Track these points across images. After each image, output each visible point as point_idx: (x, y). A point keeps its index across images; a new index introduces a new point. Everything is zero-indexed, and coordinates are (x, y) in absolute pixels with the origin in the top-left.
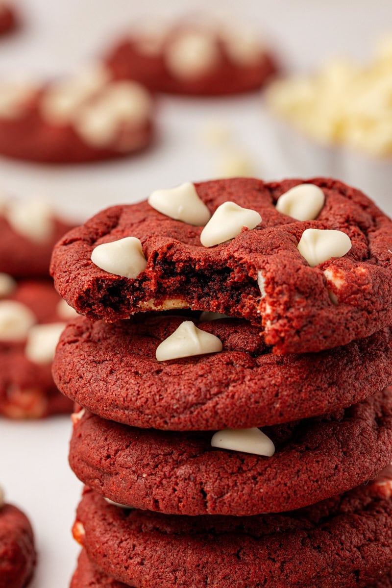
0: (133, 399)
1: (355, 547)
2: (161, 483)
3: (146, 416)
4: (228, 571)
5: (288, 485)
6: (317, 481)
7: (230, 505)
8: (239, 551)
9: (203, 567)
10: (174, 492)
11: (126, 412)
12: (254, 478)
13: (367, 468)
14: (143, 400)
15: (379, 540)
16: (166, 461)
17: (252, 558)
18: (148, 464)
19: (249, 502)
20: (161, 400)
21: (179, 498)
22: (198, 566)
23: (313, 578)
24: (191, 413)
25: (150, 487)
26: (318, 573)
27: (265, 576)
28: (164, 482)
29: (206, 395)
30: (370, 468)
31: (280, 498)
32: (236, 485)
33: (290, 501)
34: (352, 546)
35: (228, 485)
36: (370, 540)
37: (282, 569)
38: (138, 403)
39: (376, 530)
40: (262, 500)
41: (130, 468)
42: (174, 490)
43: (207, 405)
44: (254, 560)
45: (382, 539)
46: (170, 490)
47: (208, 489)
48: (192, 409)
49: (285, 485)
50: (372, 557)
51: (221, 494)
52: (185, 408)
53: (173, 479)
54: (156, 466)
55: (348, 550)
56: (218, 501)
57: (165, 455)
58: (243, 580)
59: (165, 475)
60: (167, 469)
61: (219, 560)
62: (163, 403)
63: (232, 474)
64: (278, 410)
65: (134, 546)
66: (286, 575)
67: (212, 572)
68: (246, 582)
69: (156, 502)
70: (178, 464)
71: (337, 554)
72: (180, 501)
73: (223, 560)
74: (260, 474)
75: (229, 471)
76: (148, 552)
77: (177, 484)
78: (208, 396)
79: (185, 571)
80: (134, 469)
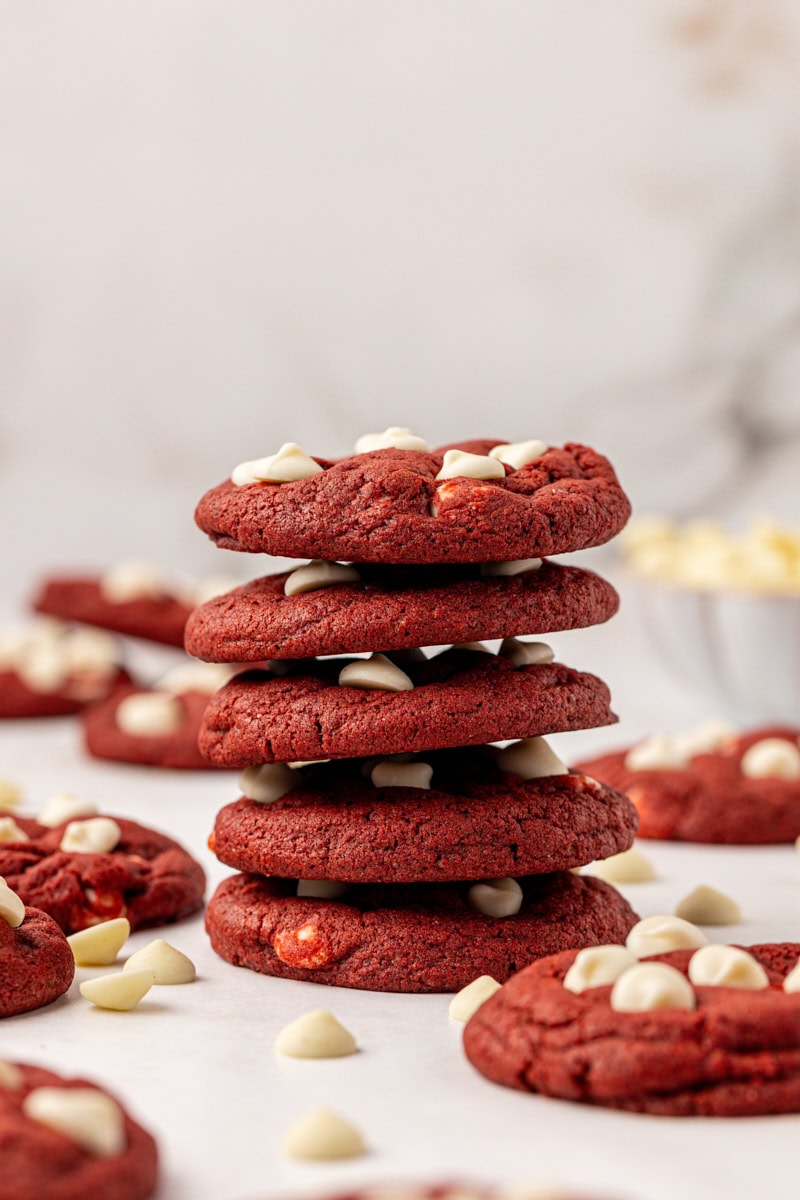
0: (245, 626)
1: (513, 817)
2: (274, 720)
3: (258, 643)
4: (353, 831)
5: (416, 714)
6: (453, 715)
7: (347, 736)
8: (370, 813)
9: (326, 830)
10: (287, 728)
11: (239, 643)
12: (377, 707)
13: (523, 713)
14: (254, 625)
15: (549, 818)
16: (284, 698)
17: (383, 817)
18: (264, 704)
19: (368, 733)
20: (272, 621)
21: (292, 733)
22: (320, 829)
23: (456, 845)
24: (304, 632)
25: (264, 726)
26: (462, 839)
27: (395, 837)
28: (278, 718)
29: (322, 613)
30: (527, 713)
31: (404, 729)
32: (355, 714)
33: (418, 733)
34: (510, 816)
35: (346, 715)
36: (537, 816)
37: (416, 831)
38: (249, 629)
39: (547, 808)
40: (384, 730)
41: (245, 711)
42: (288, 725)
43: (322, 623)
44: (385, 820)
45: (554, 818)
46: (283, 726)
47: (324, 720)
48: (305, 628)
49: (413, 714)
50: (535, 831)
51: (337, 725)
52: (298, 627)
53: (287, 714)
54: (272, 704)
55: (503, 819)
56: (334, 733)
57: (283, 692)
58: (370, 842)
59: (280, 711)
60: (282, 704)
61: (344, 820)
62: (275, 624)
63: (353, 703)
64: (402, 627)
65: (256, 821)
66: (422, 837)
67: (336, 836)
68: (374, 844)
69: (269, 743)
70: (295, 698)
71: (488, 821)
72: (293, 738)
73: (348, 821)
74: (385, 704)
75: (350, 701)
76: (270, 823)
77: (291, 718)
78: (324, 613)
79: (306, 837)
80: (249, 711)
